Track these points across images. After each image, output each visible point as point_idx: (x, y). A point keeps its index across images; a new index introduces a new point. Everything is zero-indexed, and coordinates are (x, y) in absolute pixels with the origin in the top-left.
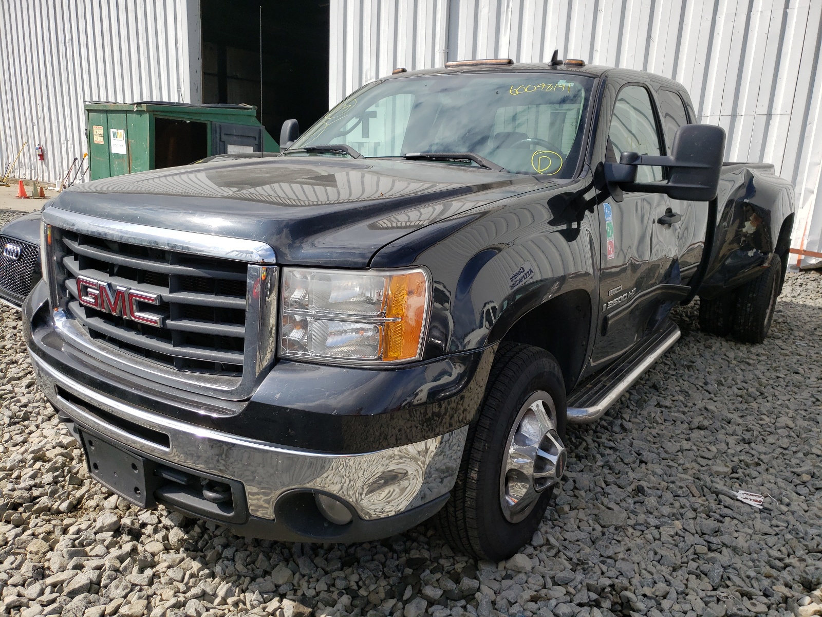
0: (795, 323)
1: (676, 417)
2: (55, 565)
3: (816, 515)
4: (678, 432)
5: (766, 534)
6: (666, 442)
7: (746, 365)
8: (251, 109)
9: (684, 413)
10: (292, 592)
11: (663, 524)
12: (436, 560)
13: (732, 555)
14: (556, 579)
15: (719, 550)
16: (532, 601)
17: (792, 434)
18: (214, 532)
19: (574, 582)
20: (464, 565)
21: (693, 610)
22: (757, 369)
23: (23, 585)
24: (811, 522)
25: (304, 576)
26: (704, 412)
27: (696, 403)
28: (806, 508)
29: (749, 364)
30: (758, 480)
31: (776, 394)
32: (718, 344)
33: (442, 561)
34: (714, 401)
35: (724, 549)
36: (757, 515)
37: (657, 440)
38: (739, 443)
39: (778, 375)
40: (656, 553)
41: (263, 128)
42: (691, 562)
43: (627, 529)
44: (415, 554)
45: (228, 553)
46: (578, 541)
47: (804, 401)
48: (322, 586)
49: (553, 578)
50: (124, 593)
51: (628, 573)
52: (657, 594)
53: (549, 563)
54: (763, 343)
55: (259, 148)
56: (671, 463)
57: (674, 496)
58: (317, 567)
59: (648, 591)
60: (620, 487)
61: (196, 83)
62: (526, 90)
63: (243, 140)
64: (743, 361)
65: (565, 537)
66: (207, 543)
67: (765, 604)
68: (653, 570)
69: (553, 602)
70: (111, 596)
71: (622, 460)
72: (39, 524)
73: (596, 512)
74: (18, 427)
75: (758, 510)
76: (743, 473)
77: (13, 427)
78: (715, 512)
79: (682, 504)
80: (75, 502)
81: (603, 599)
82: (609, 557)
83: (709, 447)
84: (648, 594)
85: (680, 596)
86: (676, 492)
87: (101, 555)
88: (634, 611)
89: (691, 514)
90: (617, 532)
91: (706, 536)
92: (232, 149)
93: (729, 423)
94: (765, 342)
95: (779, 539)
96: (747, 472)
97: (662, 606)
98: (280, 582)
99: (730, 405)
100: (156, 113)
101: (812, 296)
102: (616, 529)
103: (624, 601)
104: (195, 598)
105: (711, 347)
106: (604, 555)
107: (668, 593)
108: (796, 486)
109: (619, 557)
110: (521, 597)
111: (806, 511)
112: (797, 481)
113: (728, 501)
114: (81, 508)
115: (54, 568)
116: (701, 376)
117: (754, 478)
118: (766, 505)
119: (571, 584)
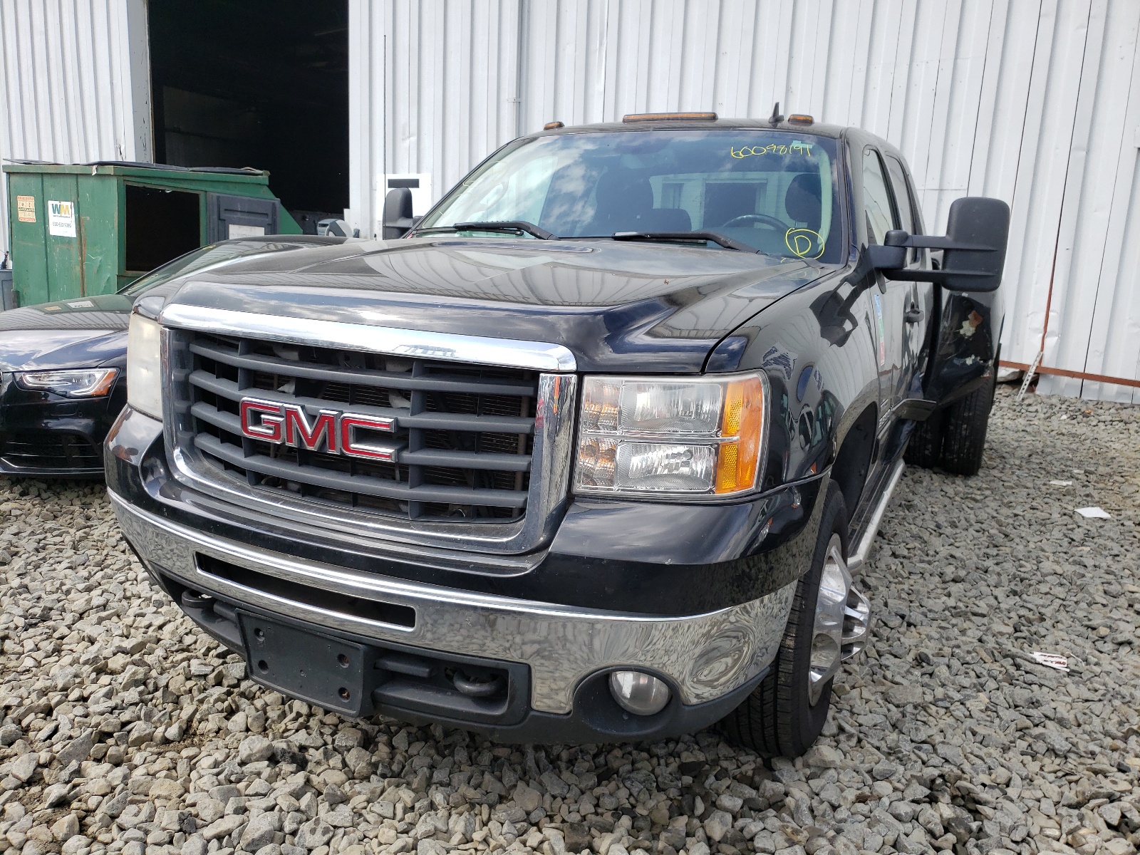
0: (1004, 450)
1: (923, 568)
2: (206, 811)
3: (1134, 674)
4: (932, 587)
5: (1087, 701)
6: (925, 599)
7: (973, 502)
8: (262, 175)
9: (929, 563)
10: (548, 819)
11: (968, 697)
12: (715, 762)
13: (1060, 730)
14: (874, 773)
15: (1042, 724)
16: (860, 802)
17: (1065, 581)
18: (406, 751)
19: (897, 775)
20: (753, 766)
21: (1045, 796)
22: (988, 506)
23: (171, 842)
24: (1133, 682)
25: (554, 797)
26: (952, 560)
27: (938, 550)
28: (1121, 668)
29: (976, 501)
30: (1049, 639)
31: (1023, 535)
32: (928, 478)
33: (725, 764)
34: (958, 547)
35: (1048, 722)
36: (1067, 680)
37: (913, 597)
38: (1008, 596)
39: (1015, 512)
40: (974, 734)
41: (277, 201)
42: (1019, 741)
43: (929, 707)
44: (687, 757)
45: (439, 775)
46: (875, 726)
47: (1058, 541)
48: (587, 807)
49: (870, 772)
50: (326, 838)
51: (955, 759)
52: (998, 781)
53: (858, 755)
54: (977, 475)
55: (272, 228)
56: (944, 624)
57: (963, 664)
58: (569, 786)
59: (985, 778)
60: (896, 657)
61: (143, 138)
62: (753, 153)
63: (250, 217)
64: (967, 498)
65: (860, 722)
66: (404, 767)
67: (1125, 780)
68: (982, 754)
69: (886, 801)
70: (308, 844)
71: (886, 625)
72: (148, 760)
73: (883, 689)
74: (39, 630)
75: (1065, 674)
76: (1029, 631)
77: (31, 630)
78: (1017, 680)
79: (978, 672)
80: (184, 727)
81: (940, 793)
82: (924, 742)
83: (977, 602)
84: (987, 783)
85: (1025, 782)
86: (964, 658)
87: (263, 792)
88: (980, 804)
89: (992, 684)
90: (917, 711)
91: (1021, 708)
92: (235, 231)
93: (986, 572)
94: (981, 473)
95: (1104, 705)
96: (1033, 629)
97: (1008, 794)
98: (530, 808)
99: (977, 551)
100: (127, 178)
101: (1010, 415)
102: (915, 707)
103: (965, 793)
104: (427, 837)
105: (921, 482)
106: (916, 739)
107: (1010, 779)
108: (1094, 642)
109: (937, 741)
110: (845, 798)
111: (1121, 671)
112: (1093, 635)
113: (1029, 667)
114: (195, 734)
115: (207, 814)
116: (927, 516)
117: (1044, 636)
118: (1073, 667)
119: (893, 778)
